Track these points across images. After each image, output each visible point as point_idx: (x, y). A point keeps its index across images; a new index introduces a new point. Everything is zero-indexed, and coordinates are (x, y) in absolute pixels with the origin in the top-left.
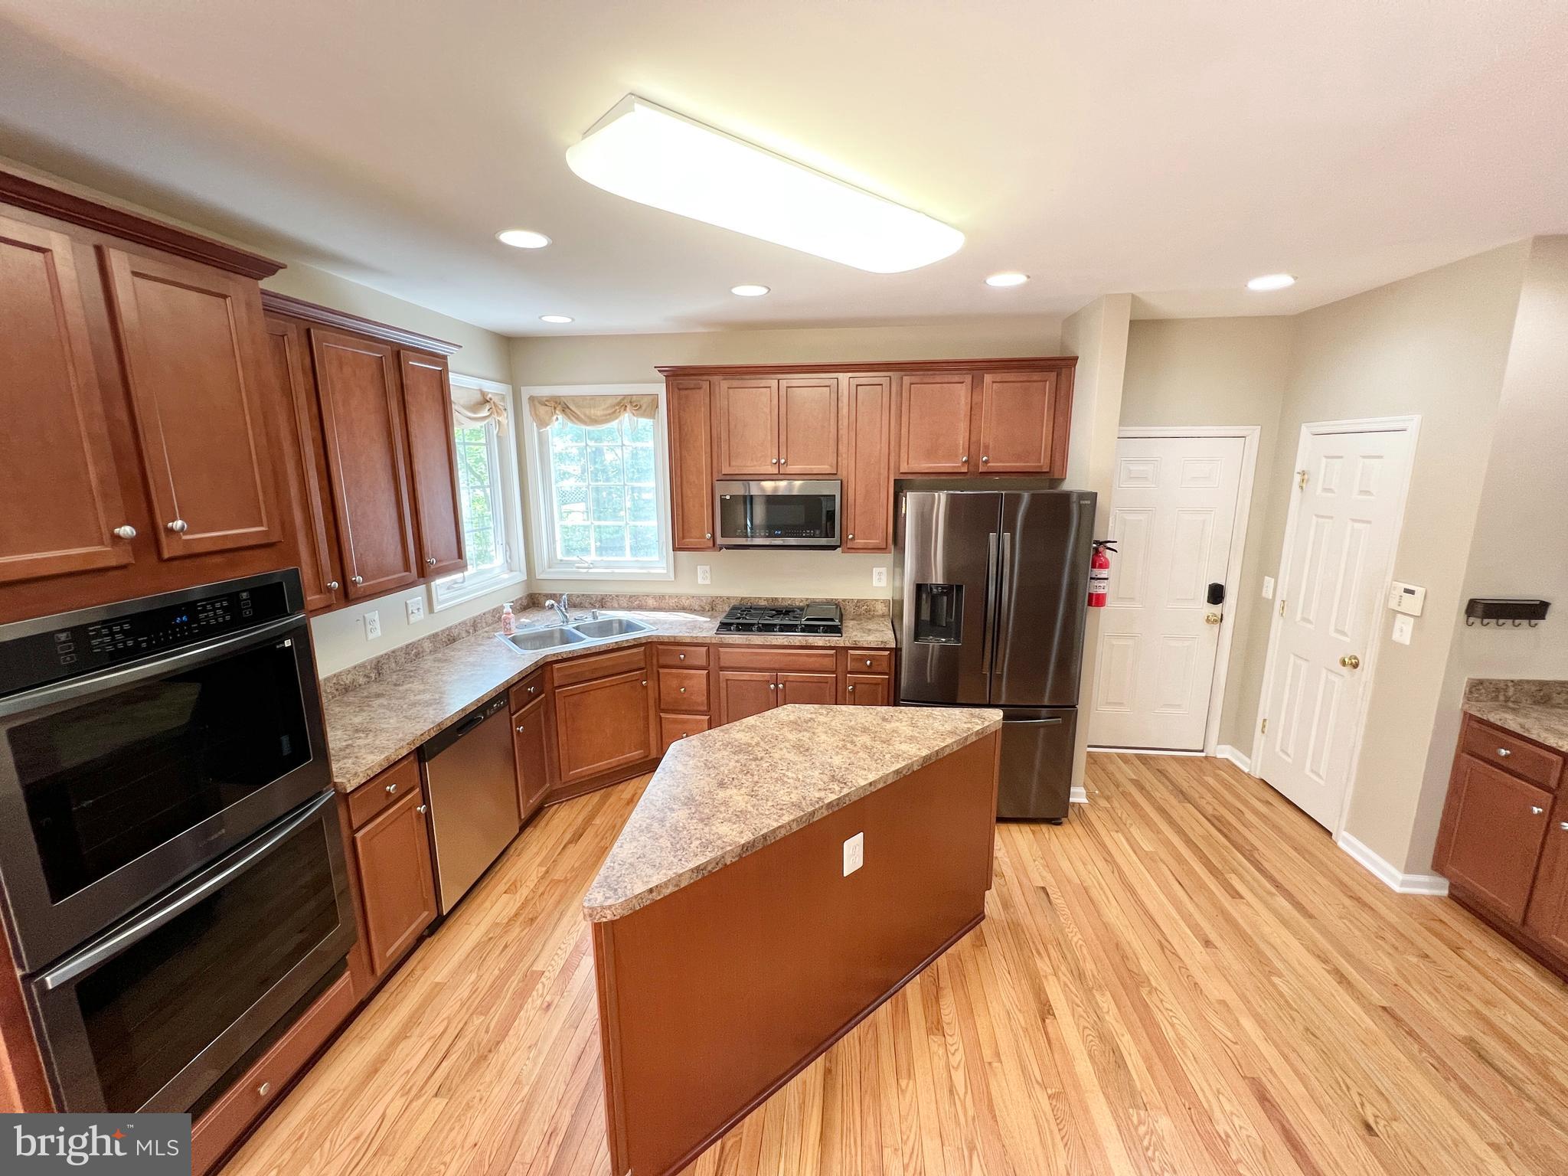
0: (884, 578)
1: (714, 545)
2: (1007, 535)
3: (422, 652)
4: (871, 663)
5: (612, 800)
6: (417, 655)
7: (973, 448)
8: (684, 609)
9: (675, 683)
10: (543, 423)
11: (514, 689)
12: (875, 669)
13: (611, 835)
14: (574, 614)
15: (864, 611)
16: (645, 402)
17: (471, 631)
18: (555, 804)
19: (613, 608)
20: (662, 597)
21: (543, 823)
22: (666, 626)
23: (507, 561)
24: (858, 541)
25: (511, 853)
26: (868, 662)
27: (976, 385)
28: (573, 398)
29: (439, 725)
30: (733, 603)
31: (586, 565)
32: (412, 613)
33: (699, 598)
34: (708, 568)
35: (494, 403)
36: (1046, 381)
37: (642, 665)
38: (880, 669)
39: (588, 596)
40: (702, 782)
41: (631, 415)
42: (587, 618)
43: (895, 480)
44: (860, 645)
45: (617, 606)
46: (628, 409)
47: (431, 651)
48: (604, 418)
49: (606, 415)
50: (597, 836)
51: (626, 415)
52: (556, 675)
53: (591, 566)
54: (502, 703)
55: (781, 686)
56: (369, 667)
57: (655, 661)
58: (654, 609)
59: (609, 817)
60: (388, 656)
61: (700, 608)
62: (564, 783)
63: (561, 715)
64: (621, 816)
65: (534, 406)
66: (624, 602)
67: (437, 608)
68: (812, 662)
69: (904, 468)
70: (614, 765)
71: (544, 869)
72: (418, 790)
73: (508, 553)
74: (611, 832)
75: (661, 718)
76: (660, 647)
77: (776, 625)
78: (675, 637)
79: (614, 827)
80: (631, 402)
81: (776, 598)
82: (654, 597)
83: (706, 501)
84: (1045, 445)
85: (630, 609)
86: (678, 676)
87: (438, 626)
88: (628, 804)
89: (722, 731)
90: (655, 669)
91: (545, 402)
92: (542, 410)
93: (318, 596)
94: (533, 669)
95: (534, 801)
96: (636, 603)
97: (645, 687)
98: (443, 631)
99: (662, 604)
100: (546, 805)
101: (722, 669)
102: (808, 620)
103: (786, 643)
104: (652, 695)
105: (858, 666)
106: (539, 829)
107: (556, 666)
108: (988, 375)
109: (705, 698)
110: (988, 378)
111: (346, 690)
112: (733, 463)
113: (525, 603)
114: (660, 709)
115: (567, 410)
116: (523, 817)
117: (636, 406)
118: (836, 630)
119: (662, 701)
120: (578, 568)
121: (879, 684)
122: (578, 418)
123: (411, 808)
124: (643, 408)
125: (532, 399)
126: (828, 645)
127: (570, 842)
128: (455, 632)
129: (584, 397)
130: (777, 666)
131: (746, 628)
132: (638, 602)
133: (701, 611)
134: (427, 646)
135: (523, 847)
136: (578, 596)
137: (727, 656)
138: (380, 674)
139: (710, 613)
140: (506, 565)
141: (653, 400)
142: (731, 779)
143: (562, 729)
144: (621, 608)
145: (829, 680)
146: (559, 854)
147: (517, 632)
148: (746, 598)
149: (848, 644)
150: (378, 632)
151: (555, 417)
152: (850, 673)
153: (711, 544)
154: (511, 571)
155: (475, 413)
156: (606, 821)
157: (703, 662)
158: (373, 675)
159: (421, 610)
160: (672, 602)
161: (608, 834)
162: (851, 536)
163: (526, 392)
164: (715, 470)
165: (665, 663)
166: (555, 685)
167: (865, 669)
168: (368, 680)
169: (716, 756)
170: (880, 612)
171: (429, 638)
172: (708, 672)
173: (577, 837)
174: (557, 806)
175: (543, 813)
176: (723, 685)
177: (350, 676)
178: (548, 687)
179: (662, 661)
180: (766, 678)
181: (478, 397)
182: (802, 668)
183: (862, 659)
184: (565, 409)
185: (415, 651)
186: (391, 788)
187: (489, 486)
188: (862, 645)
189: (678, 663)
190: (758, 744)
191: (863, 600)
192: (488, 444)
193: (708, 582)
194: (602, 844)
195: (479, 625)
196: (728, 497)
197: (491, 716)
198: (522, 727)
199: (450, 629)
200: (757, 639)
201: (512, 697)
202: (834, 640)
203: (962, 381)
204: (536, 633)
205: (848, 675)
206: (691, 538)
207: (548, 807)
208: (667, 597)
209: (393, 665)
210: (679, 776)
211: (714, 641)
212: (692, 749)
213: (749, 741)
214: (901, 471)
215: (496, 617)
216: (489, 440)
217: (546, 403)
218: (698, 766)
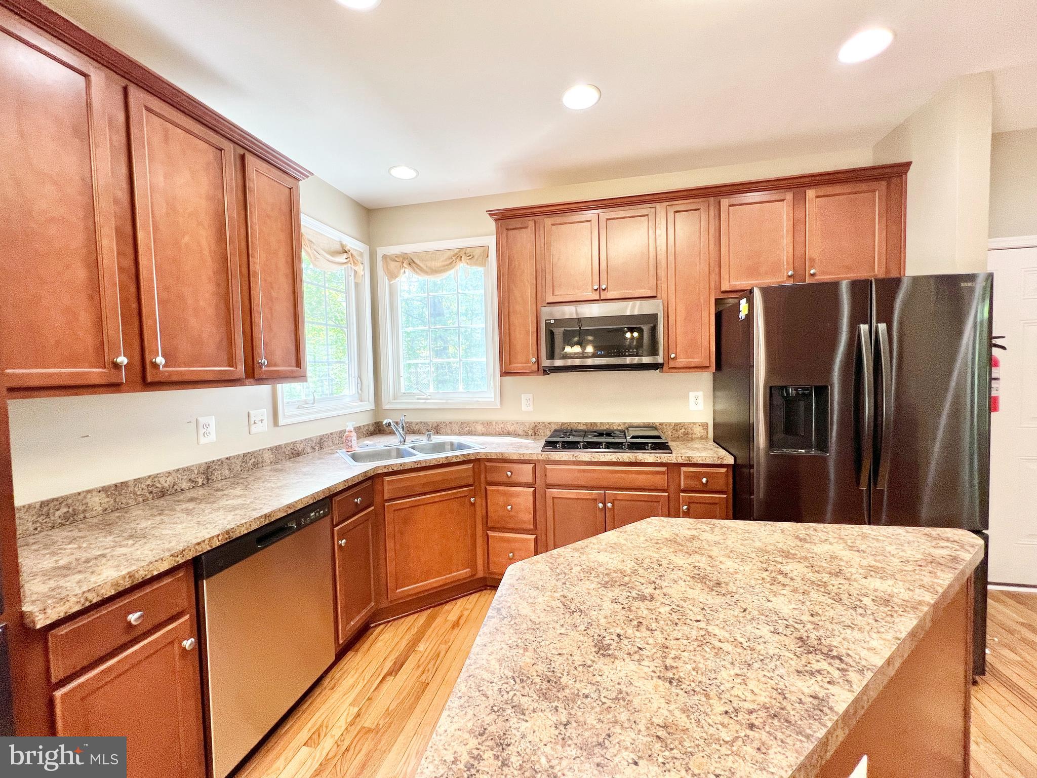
0: (701, 401)
1: (538, 370)
2: (882, 327)
3: (262, 462)
4: (707, 481)
5: (439, 620)
6: (256, 465)
7: (800, 261)
8: (509, 434)
9: (501, 500)
10: (392, 276)
11: (338, 498)
12: (709, 487)
13: (434, 666)
14: (410, 438)
15: (684, 433)
16: (477, 252)
17: (317, 448)
18: (382, 624)
19: (447, 434)
20: (489, 424)
21: (366, 646)
22: (494, 446)
23: (358, 392)
24: (681, 360)
25: (325, 685)
26: (704, 480)
27: (800, 199)
28: (417, 254)
29: (227, 532)
30: (554, 427)
31: (425, 396)
32: (255, 423)
33: (523, 423)
34: (530, 396)
35: (352, 254)
36: (874, 191)
37: (471, 482)
38: (715, 487)
39: (425, 423)
40: (566, 641)
41: (465, 264)
42: (423, 440)
43: (716, 300)
44: (694, 461)
45: (449, 432)
46: (463, 258)
47: (271, 463)
48: (443, 268)
49: (444, 266)
50: (419, 666)
51: (462, 265)
52: (386, 487)
53: (429, 397)
54: (322, 512)
55: (609, 505)
56: (196, 472)
57: (483, 476)
58: (483, 434)
59: (433, 643)
60: (221, 462)
61: (523, 433)
62: (391, 601)
63: (389, 529)
64: (446, 642)
65: (386, 262)
66: (456, 428)
67: (282, 421)
68: (641, 480)
69: (725, 287)
70: (441, 583)
71: (356, 710)
72: (187, 617)
73: (359, 385)
74: (433, 662)
75: (487, 535)
76: (488, 464)
77: (602, 443)
78: (502, 454)
79: (438, 655)
80: (465, 253)
81: (594, 423)
82: (482, 424)
83: (532, 328)
84: (880, 254)
85: (460, 434)
86: (505, 494)
87: (283, 438)
88: (453, 627)
89: (576, 550)
90: (483, 486)
91: (394, 258)
92: (393, 265)
93: (101, 370)
94: (361, 479)
95: (355, 622)
96: (466, 429)
97: (473, 504)
98: (287, 445)
99: (489, 429)
100: (372, 625)
101: (550, 486)
102: (633, 437)
103: (615, 460)
104: (480, 512)
105: (693, 483)
106: (360, 654)
107: (387, 479)
108: (810, 191)
109: (531, 516)
110: (811, 193)
111: (163, 493)
112: (556, 293)
113: (371, 428)
114: (488, 527)
115: (413, 265)
116: (341, 642)
117: (470, 256)
118: (663, 447)
119: (489, 518)
120: (418, 399)
121: (716, 504)
122: (421, 269)
123: (172, 642)
124: (476, 257)
125: (385, 257)
126: (659, 461)
127: (389, 674)
128: (300, 447)
129: (427, 252)
130: (605, 484)
131: (571, 445)
132: (468, 428)
133: (526, 435)
134: (268, 456)
135: (341, 677)
136: (417, 424)
137: (555, 474)
138: (208, 480)
139: (533, 437)
140: (357, 395)
141: (484, 251)
142: (616, 638)
143: (390, 544)
144: (453, 433)
145: (662, 500)
146: (375, 690)
147: (357, 449)
148: (567, 423)
149: (680, 461)
150: (213, 437)
151: (402, 271)
152: (684, 491)
153: (535, 368)
154: (361, 401)
155: (333, 256)
156: (431, 646)
157: (529, 479)
158: (200, 481)
159: (265, 421)
160: (498, 428)
161: (430, 666)
162: (673, 356)
163: (381, 251)
164: (539, 301)
165: (492, 479)
166: (386, 497)
167: (699, 487)
168: (193, 484)
169: (577, 589)
170: (699, 436)
171: (271, 449)
172: (535, 489)
173: (395, 670)
174: (382, 627)
175: (369, 632)
176: (549, 502)
177: (170, 479)
178: (378, 499)
179: (489, 479)
180: (593, 497)
181: (338, 247)
182: (632, 486)
183: (698, 476)
184: (411, 263)
185: (253, 460)
186: (133, 618)
187: (347, 328)
188: (696, 462)
189: (504, 479)
190: (635, 572)
191: (680, 424)
192: (347, 292)
193: (531, 409)
194: (423, 678)
195: (326, 444)
196: (552, 322)
197: (306, 525)
198: (344, 541)
199: (294, 443)
200: (585, 455)
201: (335, 506)
202: (663, 457)
203: (782, 198)
204: (375, 451)
205: (681, 494)
206: (518, 363)
207: (373, 627)
208: (494, 424)
209: (227, 472)
210: (524, 626)
211: (540, 458)
212: (538, 575)
213: (620, 567)
214: (723, 289)
215: (341, 439)
216: (348, 290)
217: (396, 259)
218: (552, 608)
